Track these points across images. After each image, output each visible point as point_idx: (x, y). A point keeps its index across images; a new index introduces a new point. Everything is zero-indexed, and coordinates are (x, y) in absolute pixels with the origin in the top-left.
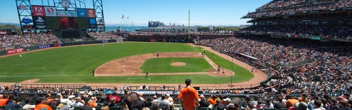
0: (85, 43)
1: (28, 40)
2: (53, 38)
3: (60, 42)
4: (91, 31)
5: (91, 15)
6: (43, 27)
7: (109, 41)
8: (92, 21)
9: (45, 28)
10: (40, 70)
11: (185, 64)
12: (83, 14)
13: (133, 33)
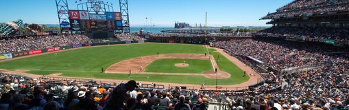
0: (111, 44)
1: (65, 41)
2: (86, 39)
3: (90, 42)
4: (118, 33)
5: (118, 18)
6: (78, 29)
7: (132, 42)
8: (118, 24)
9: (80, 30)
10: (67, 66)
11: (187, 65)
12: (111, 17)
13: (154, 33)
